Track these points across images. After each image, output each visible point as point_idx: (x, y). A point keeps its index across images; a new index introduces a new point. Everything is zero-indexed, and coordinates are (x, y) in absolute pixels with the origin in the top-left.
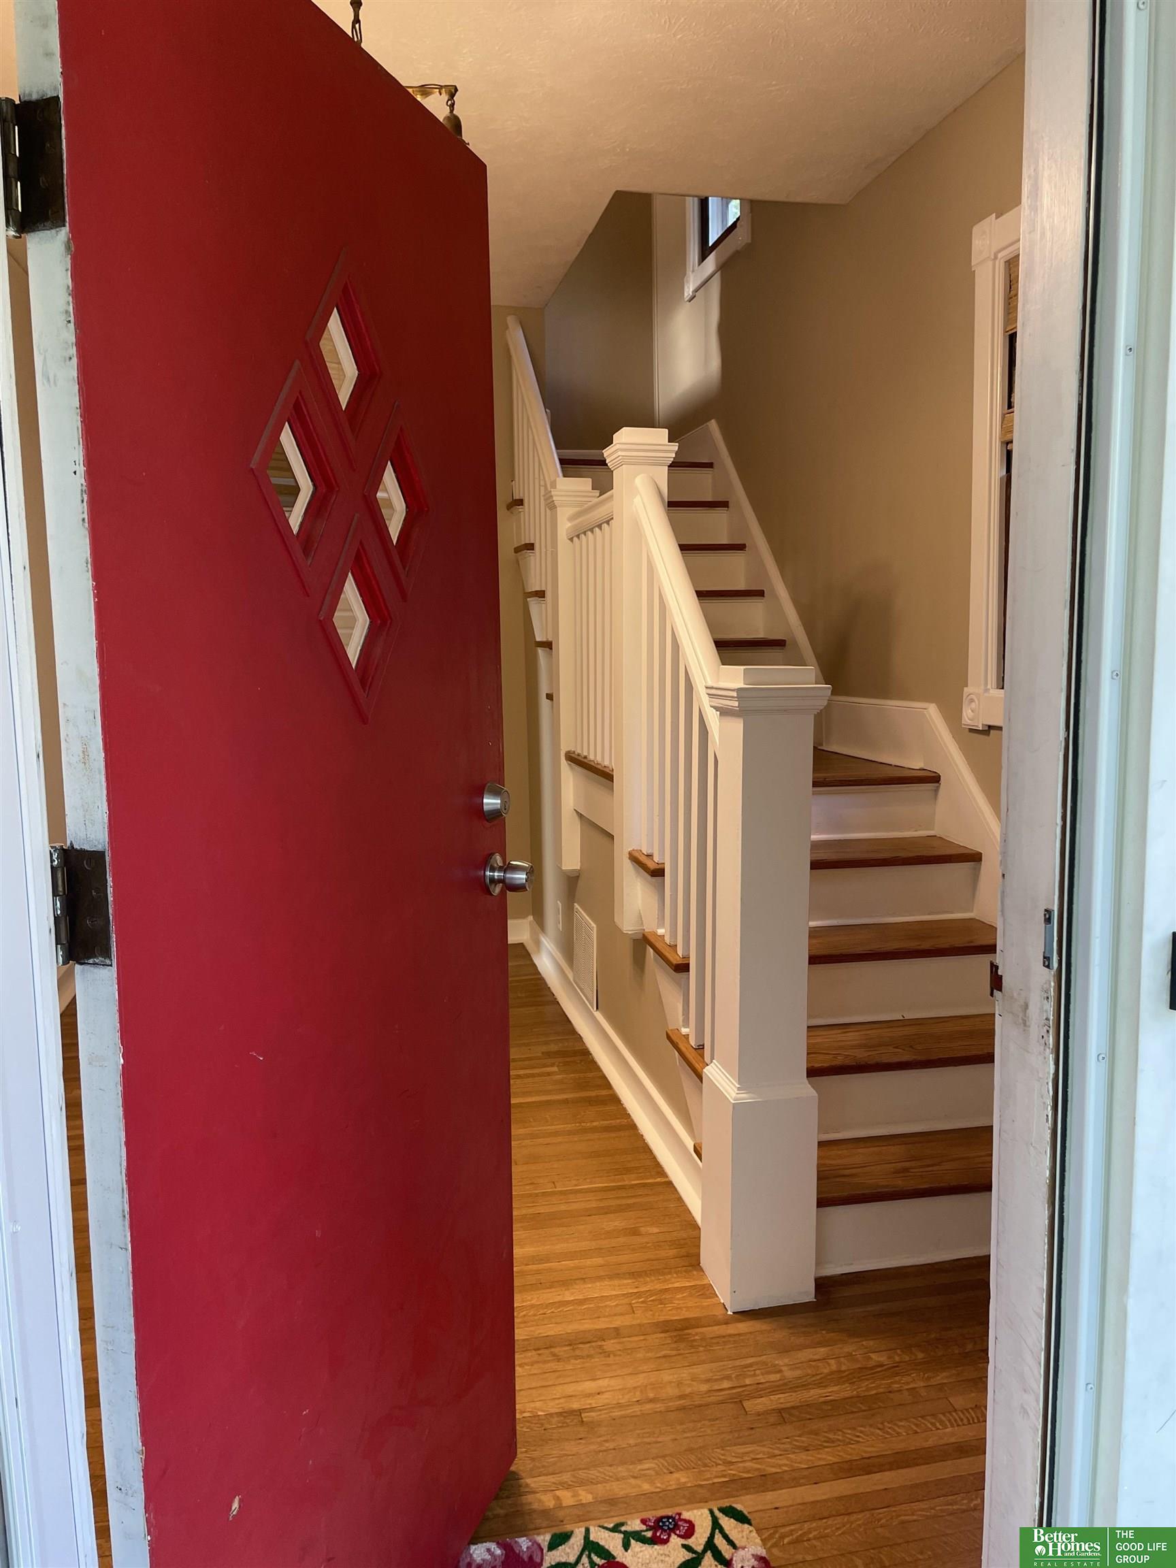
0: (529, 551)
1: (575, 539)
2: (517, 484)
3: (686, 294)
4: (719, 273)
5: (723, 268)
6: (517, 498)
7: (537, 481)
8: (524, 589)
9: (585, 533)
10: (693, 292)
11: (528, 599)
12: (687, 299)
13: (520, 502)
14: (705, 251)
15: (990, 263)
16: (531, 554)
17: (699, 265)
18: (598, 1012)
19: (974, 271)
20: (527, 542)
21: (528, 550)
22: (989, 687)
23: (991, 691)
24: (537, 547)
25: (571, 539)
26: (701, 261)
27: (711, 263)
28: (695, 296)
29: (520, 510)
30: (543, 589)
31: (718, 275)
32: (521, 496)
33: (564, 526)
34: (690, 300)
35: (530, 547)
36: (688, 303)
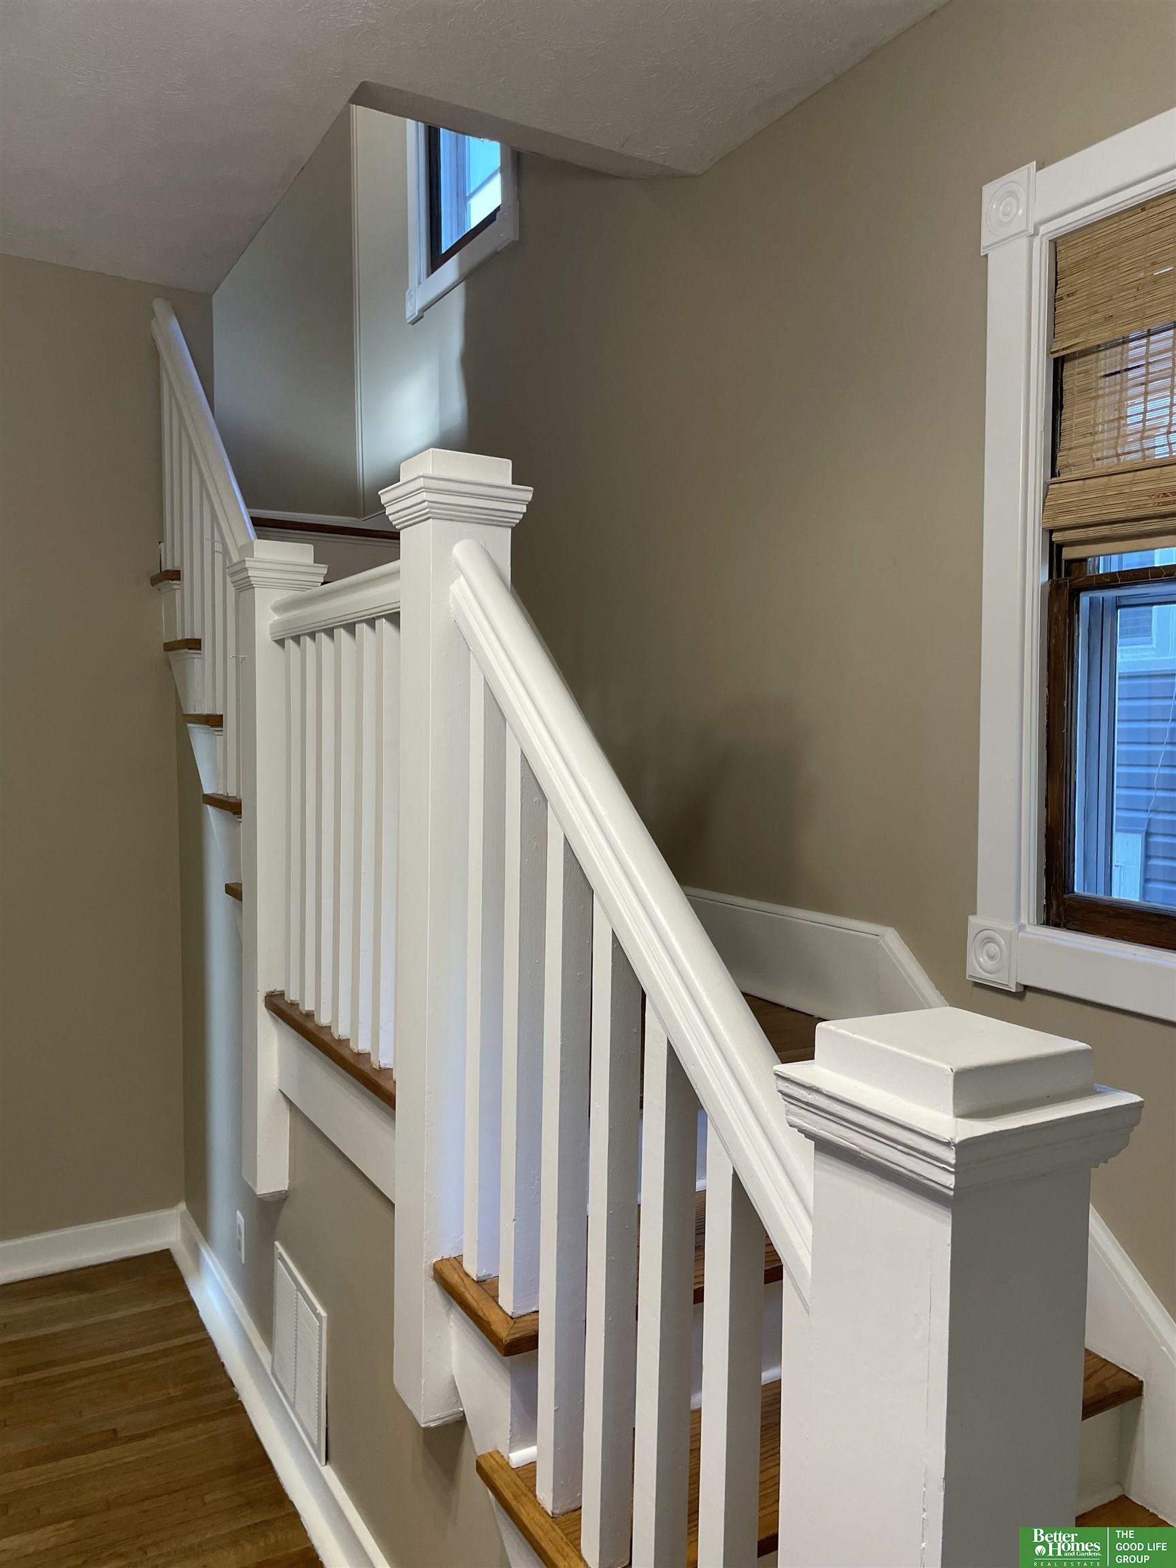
0: (190, 651)
1: (290, 644)
2: (169, 547)
3: (408, 314)
4: (463, 284)
5: (468, 277)
6: (169, 567)
7: (207, 544)
8: (179, 707)
9: (312, 635)
10: (419, 311)
11: (189, 725)
12: (408, 321)
13: (176, 575)
14: (436, 259)
15: (1024, 242)
16: (195, 656)
17: (428, 276)
18: (328, 1467)
19: (986, 256)
20: (188, 636)
21: (190, 649)
22: (1023, 920)
23: (1029, 929)
24: (207, 645)
25: (281, 642)
26: (431, 272)
27: (450, 271)
28: (422, 317)
29: (175, 587)
30: (219, 713)
31: (460, 289)
32: (177, 566)
33: (266, 620)
34: (414, 322)
35: (196, 644)
36: (410, 325)
